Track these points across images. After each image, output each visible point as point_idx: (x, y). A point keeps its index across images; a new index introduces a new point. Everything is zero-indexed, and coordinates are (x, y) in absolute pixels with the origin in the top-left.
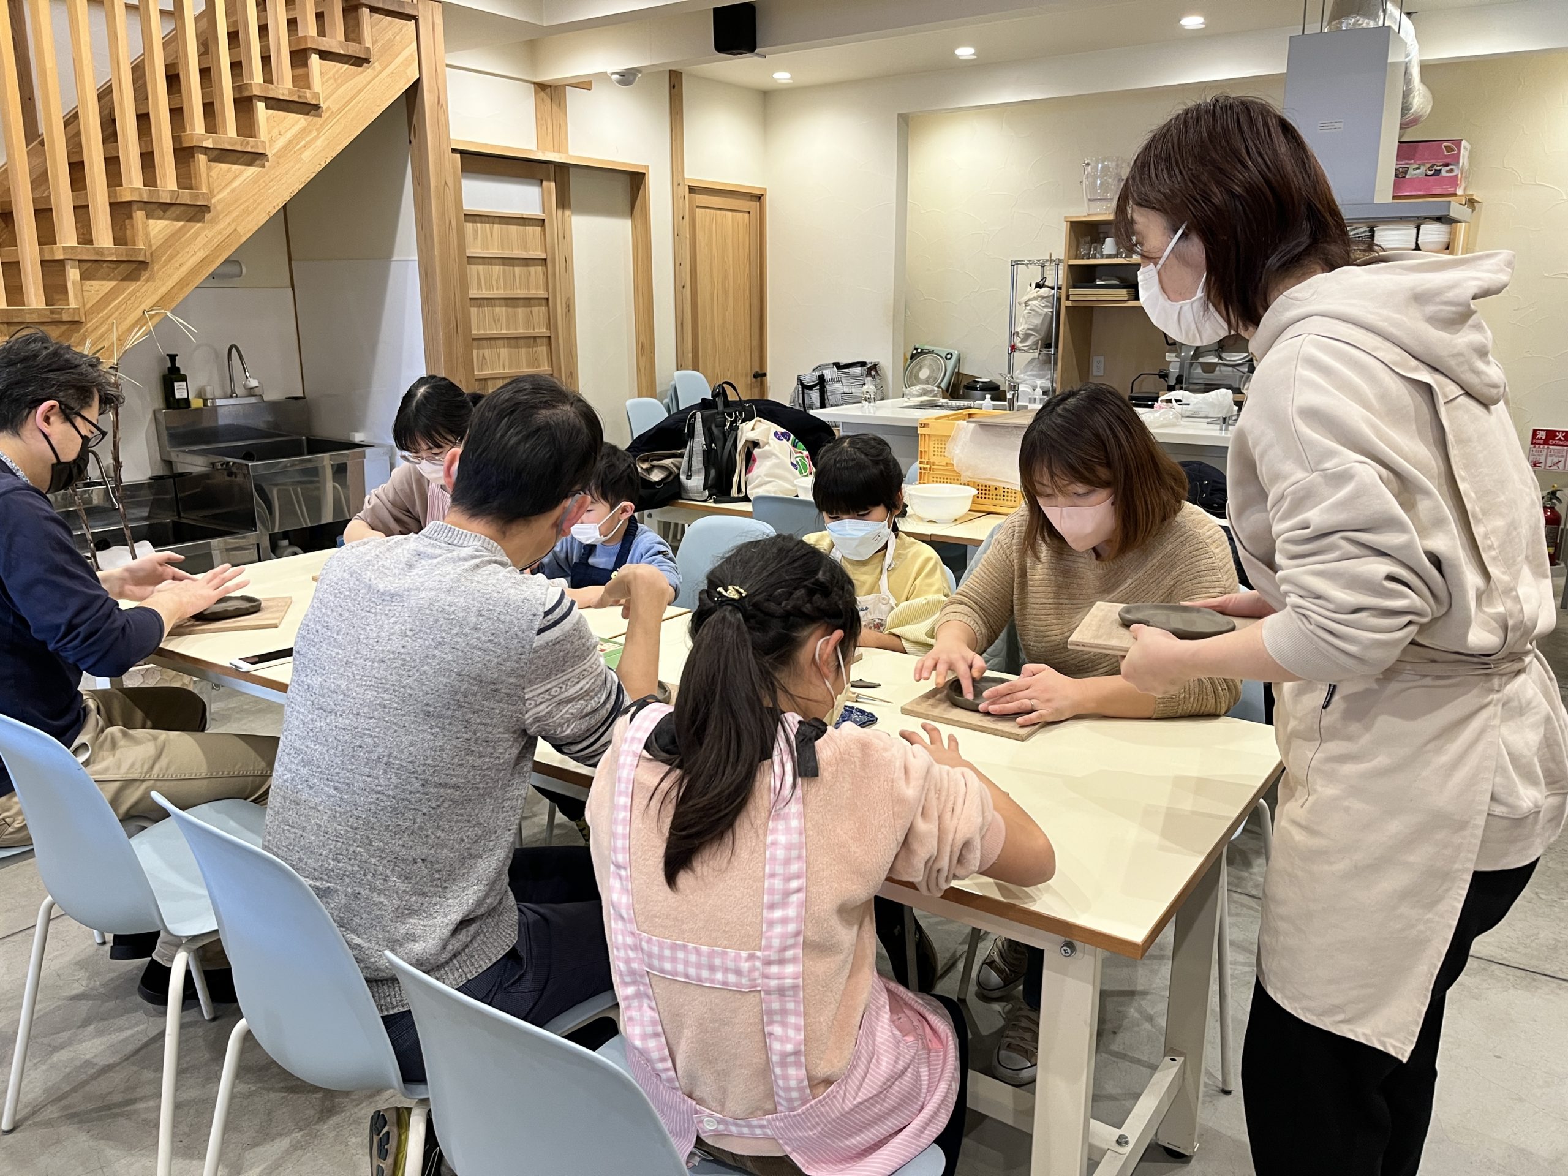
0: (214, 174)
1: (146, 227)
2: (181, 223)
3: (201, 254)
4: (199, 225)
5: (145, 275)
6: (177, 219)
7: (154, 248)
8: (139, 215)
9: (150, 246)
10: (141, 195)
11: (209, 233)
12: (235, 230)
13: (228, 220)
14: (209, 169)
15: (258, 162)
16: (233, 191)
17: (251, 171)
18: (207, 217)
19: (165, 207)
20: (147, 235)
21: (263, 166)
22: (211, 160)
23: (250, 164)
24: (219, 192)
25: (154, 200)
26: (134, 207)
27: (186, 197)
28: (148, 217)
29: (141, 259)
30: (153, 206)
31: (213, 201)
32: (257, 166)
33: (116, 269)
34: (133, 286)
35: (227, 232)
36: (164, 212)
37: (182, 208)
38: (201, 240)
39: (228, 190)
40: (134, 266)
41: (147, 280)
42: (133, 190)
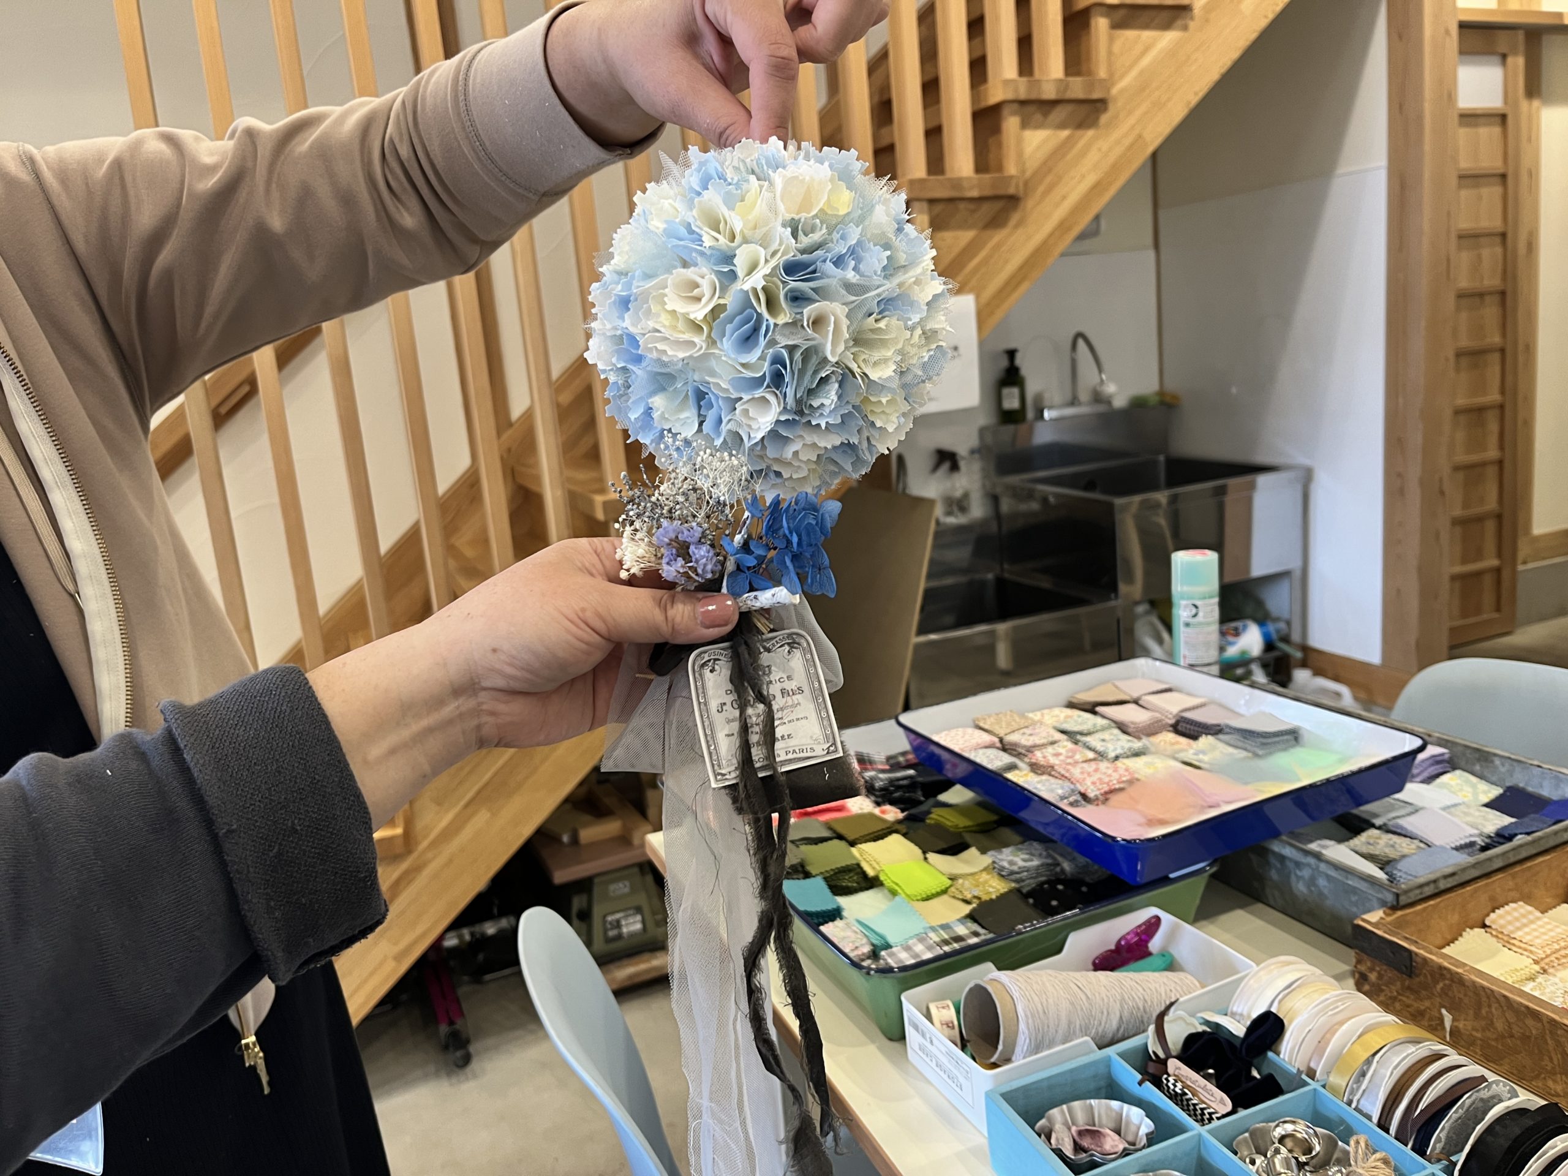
0: (1117, 47)
1: (1020, 141)
2: (1066, 133)
3: (1091, 179)
4: (1090, 133)
5: (1015, 218)
6: (1062, 126)
7: (1028, 174)
8: (1011, 123)
9: (1023, 172)
10: (1016, 90)
11: (1104, 144)
12: (1140, 136)
13: (1132, 120)
14: (1111, 40)
15: (1179, 22)
16: (1141, 73)
17: (1168, 38)
18: (1104, 118)
19: (1047, 106)
20: (1020, 154)
21: (1185, 28)
22: (1116, 26)
23: (1167, 26)
24: (1122, 76)
25: (1034, 96)
26: (1006, 111)
27: (1077, 88)
28: (1025, 125)
29: (1011, 191)
30: (1031, 109)
31: (1114, 91)
32: (1174, 29)
33: (973, 211)
34: (998, 236)
35: (1127, 142)
36: (1046, 115)
37: (1069, 108)
38: (1093, 156)
39: (1134, 73)
40: (998, 205)
41: (1017, 226)
42: (1007, 82)
